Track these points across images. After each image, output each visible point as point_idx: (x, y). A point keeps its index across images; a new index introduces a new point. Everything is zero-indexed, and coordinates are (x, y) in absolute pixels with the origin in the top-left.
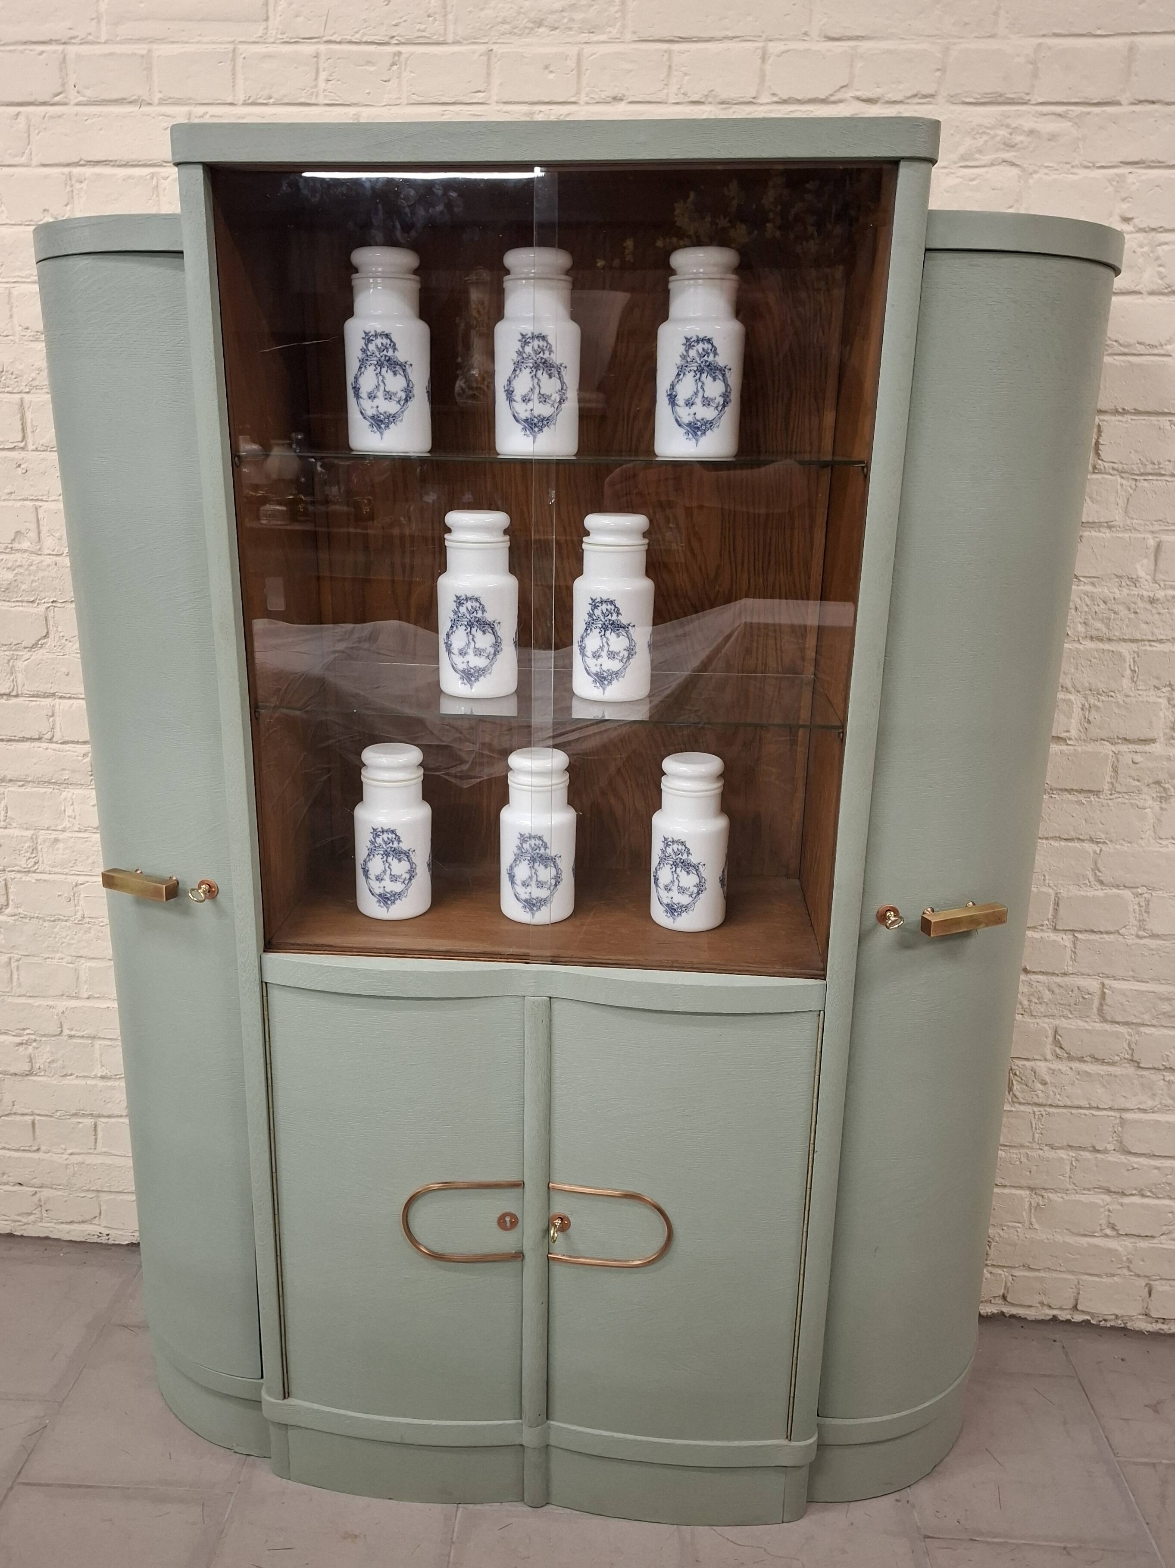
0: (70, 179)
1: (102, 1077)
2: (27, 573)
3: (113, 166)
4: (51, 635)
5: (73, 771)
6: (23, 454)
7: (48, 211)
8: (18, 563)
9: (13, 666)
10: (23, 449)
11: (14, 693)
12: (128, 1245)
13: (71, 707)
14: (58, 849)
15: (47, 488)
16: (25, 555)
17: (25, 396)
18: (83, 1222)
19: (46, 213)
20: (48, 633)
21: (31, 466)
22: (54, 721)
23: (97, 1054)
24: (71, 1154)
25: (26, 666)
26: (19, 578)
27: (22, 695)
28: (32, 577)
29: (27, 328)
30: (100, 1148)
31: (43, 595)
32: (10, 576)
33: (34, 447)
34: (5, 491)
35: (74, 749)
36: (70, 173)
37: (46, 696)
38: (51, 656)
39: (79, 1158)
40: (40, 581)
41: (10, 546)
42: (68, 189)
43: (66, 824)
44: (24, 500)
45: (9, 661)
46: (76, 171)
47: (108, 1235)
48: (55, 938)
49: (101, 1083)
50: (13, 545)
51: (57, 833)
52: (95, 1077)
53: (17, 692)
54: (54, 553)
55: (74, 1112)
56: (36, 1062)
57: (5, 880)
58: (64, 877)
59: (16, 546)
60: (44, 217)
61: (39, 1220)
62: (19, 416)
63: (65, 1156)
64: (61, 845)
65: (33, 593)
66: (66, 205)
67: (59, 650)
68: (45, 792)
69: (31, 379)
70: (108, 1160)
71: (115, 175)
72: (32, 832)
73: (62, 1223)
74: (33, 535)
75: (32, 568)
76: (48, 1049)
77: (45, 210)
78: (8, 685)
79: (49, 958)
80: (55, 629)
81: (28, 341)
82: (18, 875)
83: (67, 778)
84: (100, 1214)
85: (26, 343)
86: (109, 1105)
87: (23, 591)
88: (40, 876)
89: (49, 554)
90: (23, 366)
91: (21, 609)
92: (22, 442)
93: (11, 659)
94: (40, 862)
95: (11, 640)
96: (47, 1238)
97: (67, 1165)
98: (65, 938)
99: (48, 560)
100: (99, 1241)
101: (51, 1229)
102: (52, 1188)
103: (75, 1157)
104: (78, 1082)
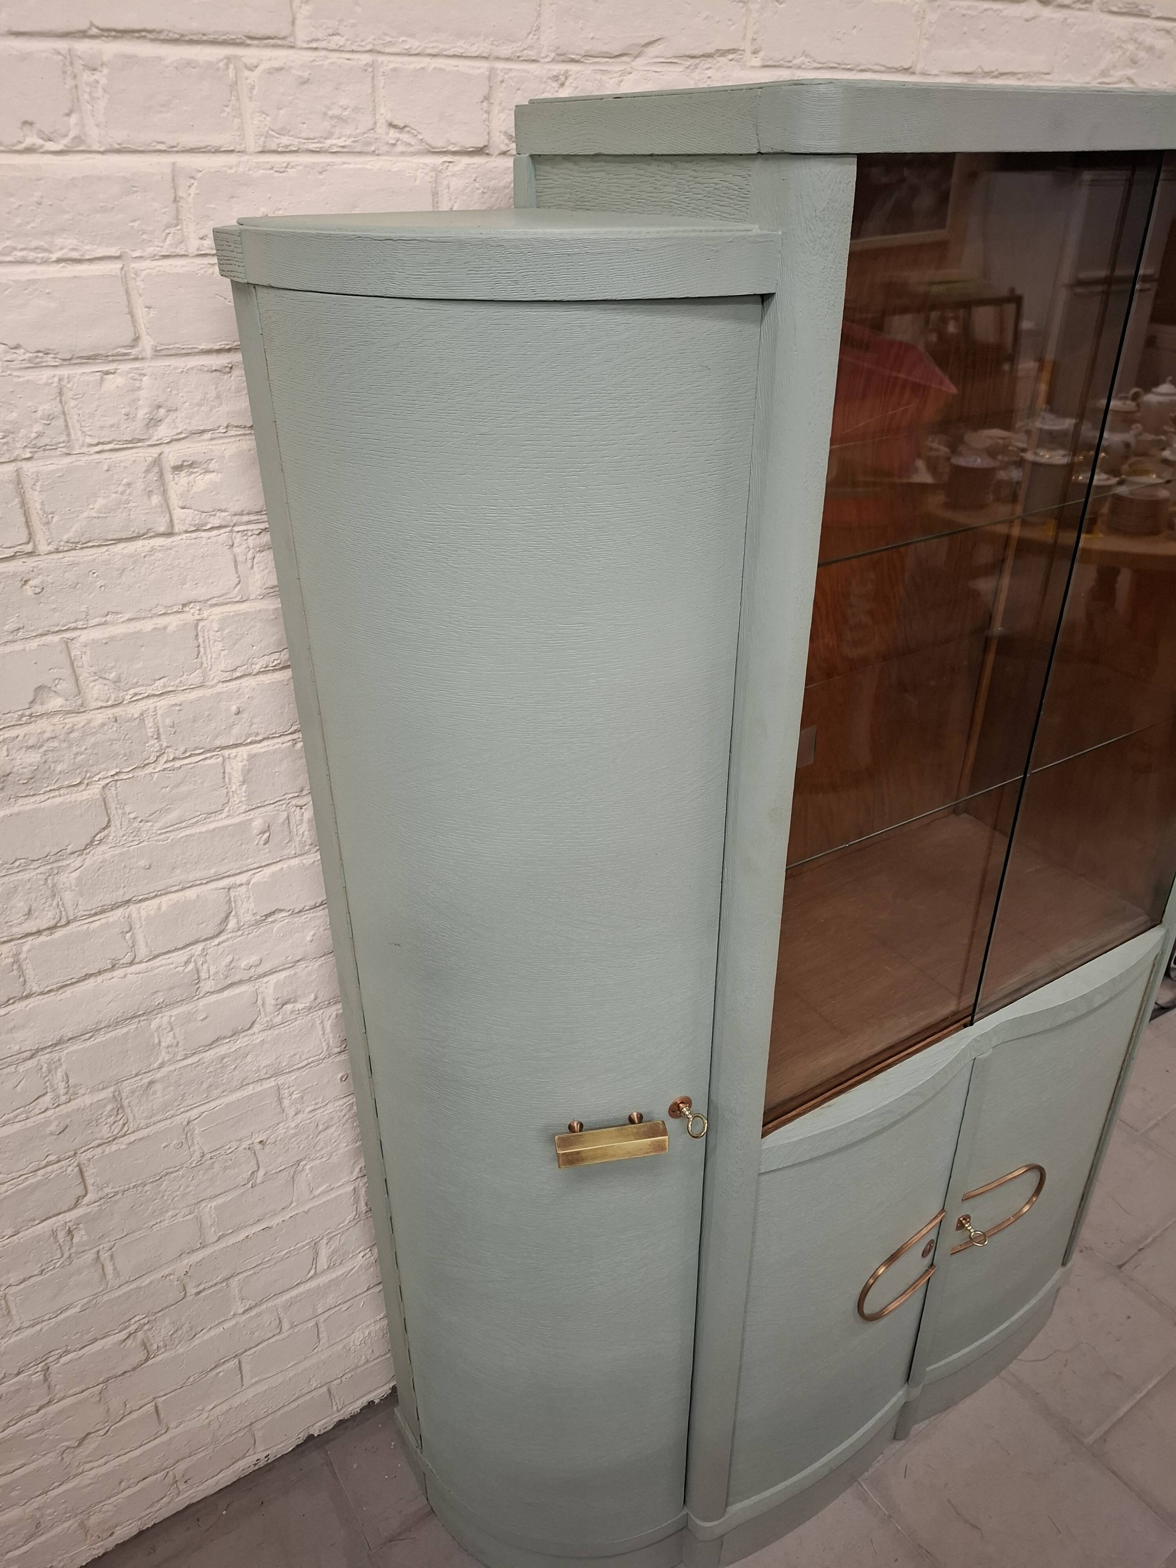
0: (71, 64)
1: (244, 1313)
2: (65, 745)
3: (153, 40)
4: (116, 822)
5: (171, 988)
6: (31, 562)
7: (31, 124)
8: (47, 735)
9: (54, 885)
10: (30, 554)
11: (63, 922)
13: (159, 909)
14: (155, 1093)
15: (83, 608)
16: (56, 719)
17: (25, 465)
18: (234, 1463)
19: (27, 128)
20: (109, 821)
21: (50, 579)
22: (133, 937)
23: (235, 1291)
24: (214, 1408)
25: (79, 878)
26: (50, 755)
27: (75, 920)
28: (75, 749)
29: (17, 347)
30: (249, 1383)
31: (95, 769)
32: (35, 757)
33: (51, 548)
34: (6, 628)
35: (169, 961)
36: (69, 50)
37: (115, 907)
38: (118, 851)
40: (89, 751)
41: (28, 712)
42: (70, 83)
43: (164, 1056)
44: (42, 635)
45: (46, 879)
46: (83, 47)
47: (266, 1456)
48: (163, 1196)
49: (243, 1319)
50: (33, 710)
51: (150, 1074)
52: (235, 1316)
53: (67, 918)
54: (110, 703)
55: (213, 1366)
56: (151, 1344)
57: (79, 1165)
58: (169, 1121)
59: (38, 709)
60: (25, 136)
62: (17, 500)
64: (158, 1087)
65: (78, 771)
66: (68, 115)
67: (131, 839)
68: (127, 1033)
69: (34, 435)
71: (161, 59)
72: (112, 1089)
74: (66, 686)
75: (72, 736)
76: (167, 1322)
77: (25, 123)
78: (50, 915)
79: (154, 1225)
80: (120, 812)
81: (21, 369)
82: (100, 1150)
83: (161, 1000)
84: (255, 1443)
85: (15, 373)
87: (60, 773)
88: (132, 1138)
89: (101, 707)
90: (14, 415)
91: (59, 800)
92: (28, 543)
93: (49, 876)
94: (131, 1120)
95: (48, 849)
96: (189, 1507)
98: (177, 1191)
99: (100, 717)
100: (257, 1467)
103: (218, 1408)
104: (212, 1333)
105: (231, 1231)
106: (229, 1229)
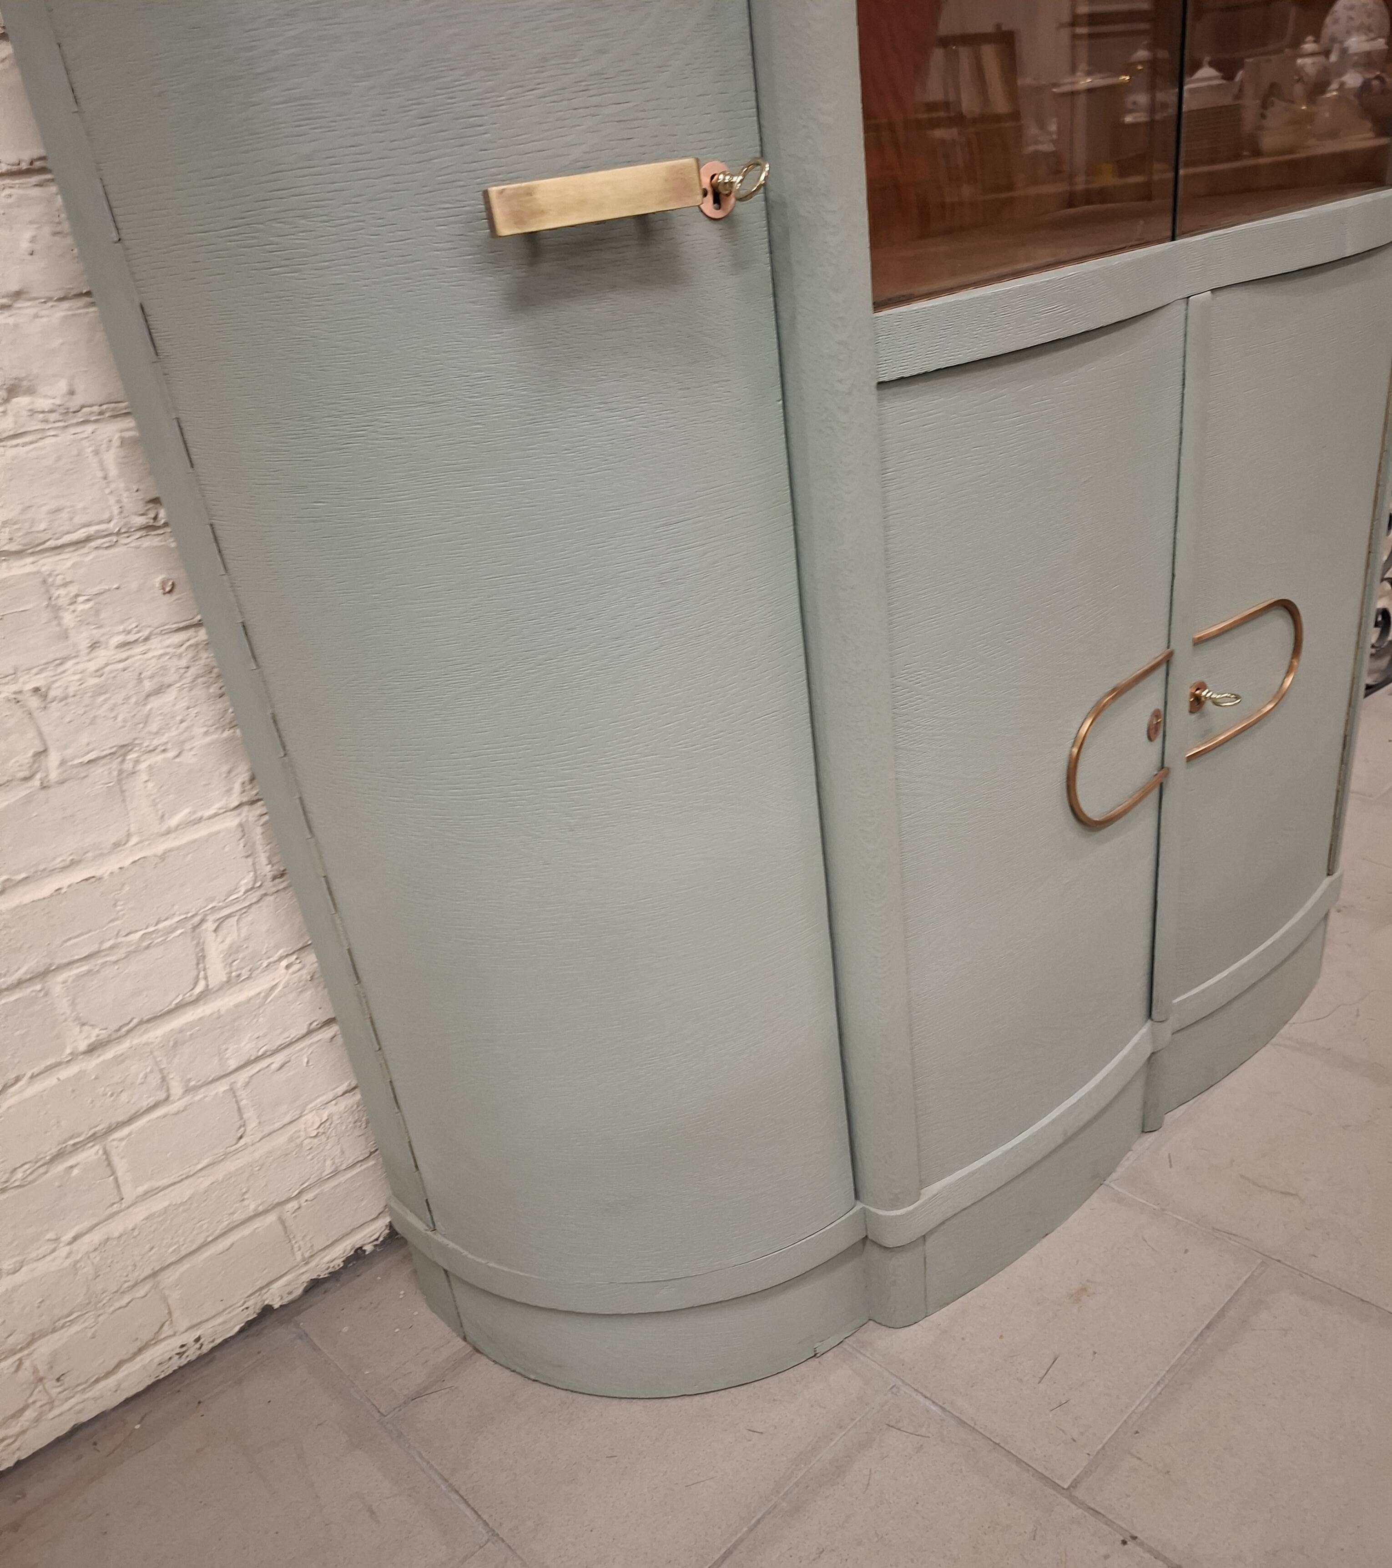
1: (91, 1050)
12: (242, 1330)
18: (140, 1351)
23: (63, 1006)
24: (76, 1238)
30: (130, 1192)
39: (96, 1237)
47: (197, 1340)
49: (92, 1063)
52: (74, 1057)
55: (54, 1151)
61: (47, 1407)
63: (64, 1251)
70: (157, 1205)
73: (97, 1381)
84: (170, 1313)
86: (124, 1097)
96: (76, 1429)
97: (76, 1263)
100: (184, 1361)
101: (78, 1408)
102: (54, 1331)
103: (86, 1239)
104: (39, 1086)
105: (23, 875)
106: (19, 872)
